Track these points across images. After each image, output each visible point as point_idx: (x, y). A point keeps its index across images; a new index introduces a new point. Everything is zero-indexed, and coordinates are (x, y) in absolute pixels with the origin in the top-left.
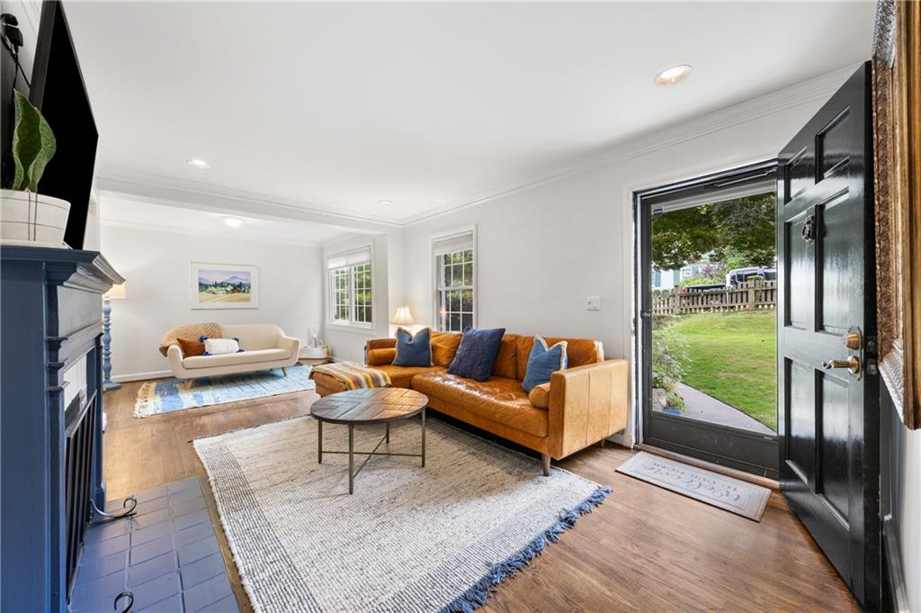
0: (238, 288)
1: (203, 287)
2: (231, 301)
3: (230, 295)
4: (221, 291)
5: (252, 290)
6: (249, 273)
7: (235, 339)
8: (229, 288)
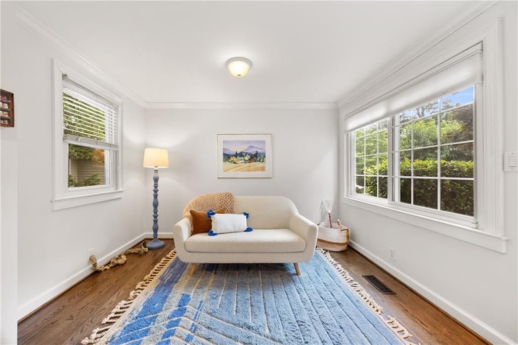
0: (255, 157)
1: (227, 157)
2: (249, 170)
3: (248, 164)
4: (240, 161)
5: (267, 159)
6: (263, 142)
7: (245, 214)
8: (247, 158)
